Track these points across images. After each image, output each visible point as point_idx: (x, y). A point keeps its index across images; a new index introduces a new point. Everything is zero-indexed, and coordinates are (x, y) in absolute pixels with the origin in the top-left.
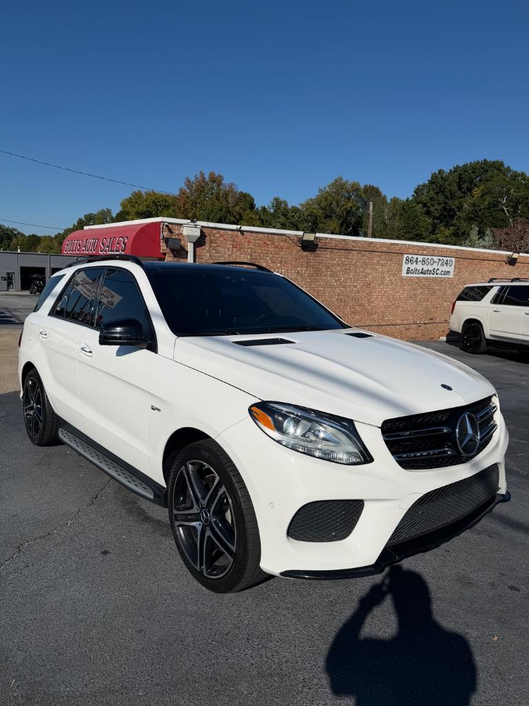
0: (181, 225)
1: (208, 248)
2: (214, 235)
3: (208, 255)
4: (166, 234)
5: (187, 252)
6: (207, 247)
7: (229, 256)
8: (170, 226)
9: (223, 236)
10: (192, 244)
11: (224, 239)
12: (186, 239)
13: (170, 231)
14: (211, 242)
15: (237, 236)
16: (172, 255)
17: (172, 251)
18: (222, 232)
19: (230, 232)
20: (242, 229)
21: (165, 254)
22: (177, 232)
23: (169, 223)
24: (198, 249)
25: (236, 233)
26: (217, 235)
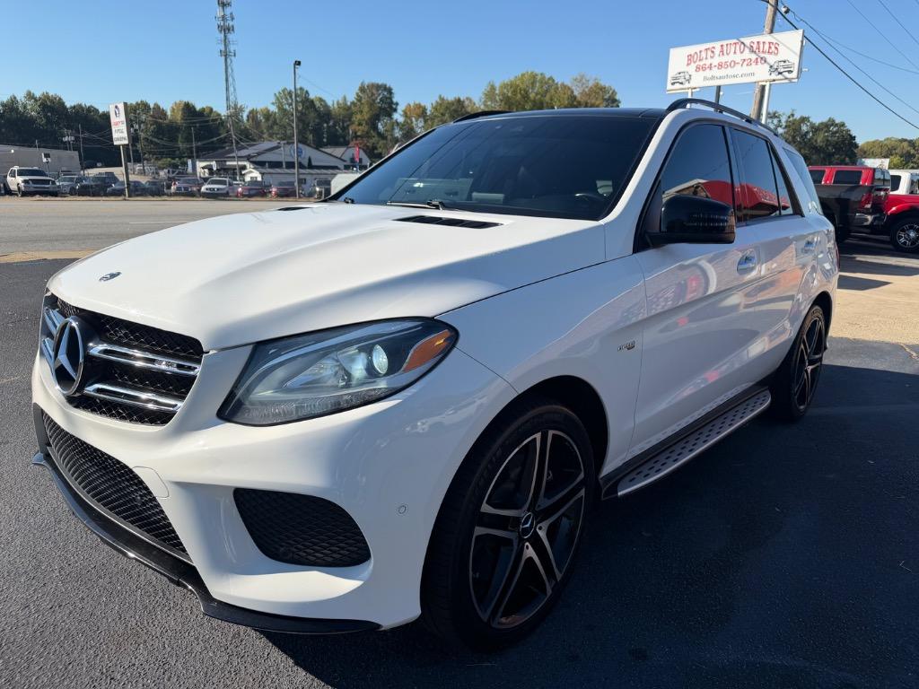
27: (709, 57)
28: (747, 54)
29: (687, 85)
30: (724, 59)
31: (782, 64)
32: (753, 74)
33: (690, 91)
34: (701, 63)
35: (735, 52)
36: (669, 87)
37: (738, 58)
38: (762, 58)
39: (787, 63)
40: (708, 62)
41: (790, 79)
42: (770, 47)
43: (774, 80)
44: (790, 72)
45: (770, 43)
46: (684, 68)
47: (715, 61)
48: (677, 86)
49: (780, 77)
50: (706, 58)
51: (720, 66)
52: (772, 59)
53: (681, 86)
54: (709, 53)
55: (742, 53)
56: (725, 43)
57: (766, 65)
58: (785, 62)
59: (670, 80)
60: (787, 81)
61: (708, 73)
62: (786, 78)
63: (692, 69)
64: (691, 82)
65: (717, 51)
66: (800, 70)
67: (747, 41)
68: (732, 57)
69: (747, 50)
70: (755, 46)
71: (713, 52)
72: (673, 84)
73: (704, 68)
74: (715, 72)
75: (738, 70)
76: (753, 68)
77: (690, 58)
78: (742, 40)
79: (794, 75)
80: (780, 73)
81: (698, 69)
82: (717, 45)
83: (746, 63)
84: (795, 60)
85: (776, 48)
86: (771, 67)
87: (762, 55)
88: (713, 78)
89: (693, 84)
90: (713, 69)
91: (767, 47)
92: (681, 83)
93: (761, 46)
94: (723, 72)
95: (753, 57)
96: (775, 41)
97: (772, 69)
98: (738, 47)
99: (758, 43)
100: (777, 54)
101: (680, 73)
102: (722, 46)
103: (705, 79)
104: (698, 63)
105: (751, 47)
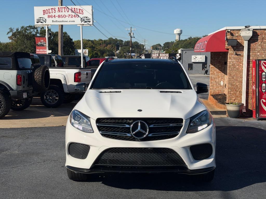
0: (240, 30)
1: (260, 43)
3: (260, 47)
4: (229, 37)
5: (243, 46)
6: (259, 42)
8: (232, 31)
10: (247, 41)
12: (243, 38)
13: (232, 34)
14: (263, 39)
16: (232, 49)
17: (233, 47)
21: (228, 49)
22: (237, 35)
23: (231, 30)
24: (252, 45)
27: (53, 12)
28: (70, 13)
29: (44, 23)
30: (60, 14)
31: (86, 18)
32: (74, 21)
33: (46, 26)
34: (50, 14)
35: (65, 11)
36: (36, 23)
37: (67, 14)
38: (77, 15)
39: (88, 18)
40: (53, 14)
41: (90, 25)
42: (79, 11)
43: (83, 25)
44: (89, 22)
45: (79, 9)
46: (42, 16)
47: (57, 14)
48: (40, 23)
49: (86, 23)
50: (52, 12)
51: (59, 16)
52: (81, 16)
53: (42, 24)
54: (53, 10)
55: (68, 12)
57: (79, 18)
58: (86, 17)
59: (36, 21)
61: (54, 19)
62: (89, 24)
63: (46, 16)
64: (46, 22)
65: (57, 10)
66: (93, 22)
67: (70, 7)
68: (63, 14)
69: (70, 11)
70: (73, 10)
71: (55, 10)
72: (38, 22)
73: (51, 17)
74: (57, 19)
75: (67, 19)
76: (73, 19)
77: (44, 12)
79: (91, 23)
80: (85, 22)
81: (49, 17)
82: (57, 7)
83: (70, 16)
84: (90, 17)
85: (82, 12)
86: (81, 19)
88: (56, 21)
89: (47, 23)
90: (56, 17)
92: (42, 22)
93: (76, 10)
94: (61, 19)
95: (73, 14)
96: (81, 9)
97: (82, 20)
98: (66, 9)
99: (74, 8)
100: (83, 14)
101: (40, 18)
102: (59, 8)
103: (53, 21)
104: (48, 14)
105: (72, 10)
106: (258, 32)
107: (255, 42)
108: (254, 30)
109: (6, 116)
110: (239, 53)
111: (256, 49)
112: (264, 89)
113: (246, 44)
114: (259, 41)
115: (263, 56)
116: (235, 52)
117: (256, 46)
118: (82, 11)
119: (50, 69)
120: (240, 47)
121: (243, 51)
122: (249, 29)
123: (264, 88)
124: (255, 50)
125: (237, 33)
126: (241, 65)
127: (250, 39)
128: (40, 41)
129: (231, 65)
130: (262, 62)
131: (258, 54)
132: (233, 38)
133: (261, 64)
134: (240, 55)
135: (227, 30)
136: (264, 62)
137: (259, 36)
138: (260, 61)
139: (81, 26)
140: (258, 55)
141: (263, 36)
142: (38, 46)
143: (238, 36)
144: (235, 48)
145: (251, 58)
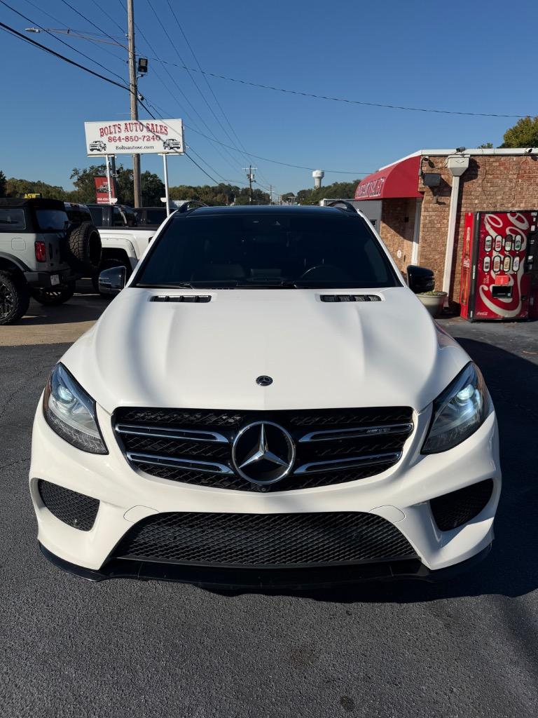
0: (446, 156)
1: (480, 182)
2: (491, 165)
3: (480, 189)
4: (426, 169)
5: (451, 188)
6: (479, 180)
7: (510, 190)
8: (431, 159)
9: (503, 164)
10: (458, 179)
11: (505, 168)
12: (450, 172)
13: (431, 165)
14: (486, 173)
15: (526, 162)
16: (431, 193)
17: (432, 188)
18: (503, 159)
19: (515, 158)
20: (532, 152)
21: (423, 193)
22: (440, 165)
23: (430, 156)
24: (465, 184)
25: (524, 158)
26: (494, 164)
27: (117, 131)
28: (145, 132)
29: (103, 152)
30: (129, 134)
31: (172, 141)
32: (152, 147)
33: (106, 156)
34: (112, 136)
35: (136, 130)
36: (89, 152)
37: (140, 134)
38: (157, 136)
39: (175, 142)
40: (117, 135)
41: (180, 153)
42: (161, 129)
43: (168, 153)
44: (178, 148)
45: (161, 126)
46: (99, 138)
47: (123, 135)
48: (95, 152)
49: (172, 151)
50: (115, 132)
51: (127, 139)
52: (164, 137)
53: (99, 152)
54: (117, 129)
55: (142, 131)
56: (128, 122)
57: (161, 141)
59: (88, 148)
60: (177, 154)
61: (119, 144)
62: (177, 152)
63: (105, 139)
64: (106, 149)
65: (123, 127)
66: (184, 148)
67: (144, 123)
68: (133, 134)
69: (145, 129)
70: (150, 127)
71: (119, 128)
72: (92, 150)
73: (114, 140)
74: (124, 143)
75: (140, 143)
76: (152, 143)
77: (102, 132)
78: (141, 121)
79: (181, 150)
80: (171, 148)
81: (110, 139)
82: (122, 123)
83: (146, 139)
84: (179, 139)
86: (164, 143)
87: (157, 134)
88: (123, 148)
89: (108, 151)
90: (122, 141)
91: (159, 128)
92: (99, 150)
93: (155, 127)
94: (130, 144)
95: (151, 135)
96: (164, 125)
97: (166, 144)
98: (138, 127)
99: (152, 125)
100: (166, 134)
101: (96, 142)
102: (126, 124)
103: (117, 148)
104: (109, 135)
105: (148, 127)
106: (477, 159)
107: (472, 179)
108: (471, 155)
109: (24, 317)
110: (442, 199)
111: (473, 193)
112: (487, 268)
113: (455, 183)
114: (479, 177)
115: (485, 206)
116: (435, 197)
117: (473, 186)
118: (165, 130)
119: (100, 231)
120: (445, 190)
121: (450, 195)
122: (463, 155)
123: (487, 265)
124: (471, 195)
125: (441, 162)
126: (445, 221)
127: (464, 174)
128: (102, 184)
129: (427, 221)
130: (487, 216)
131: (476, 201)
132: (433, 172)
133: (485, 220)
134: (444, 204)
135: (422, 155)
136: (490, 217)
137: (479, 167)
138: (482, 214)
139: (164, 155)
140: (476, 204)
141: (487, 168)
142: (100, 192)
143: (441, 168)
144: (435, 190)
145: (463, 209)
